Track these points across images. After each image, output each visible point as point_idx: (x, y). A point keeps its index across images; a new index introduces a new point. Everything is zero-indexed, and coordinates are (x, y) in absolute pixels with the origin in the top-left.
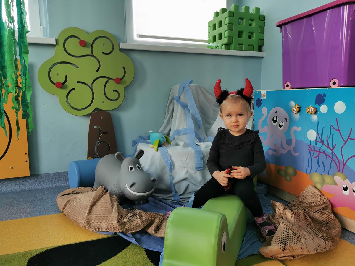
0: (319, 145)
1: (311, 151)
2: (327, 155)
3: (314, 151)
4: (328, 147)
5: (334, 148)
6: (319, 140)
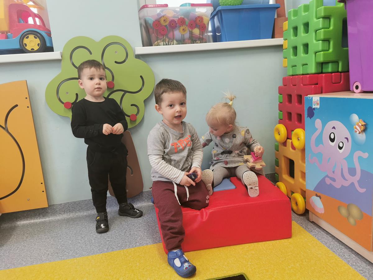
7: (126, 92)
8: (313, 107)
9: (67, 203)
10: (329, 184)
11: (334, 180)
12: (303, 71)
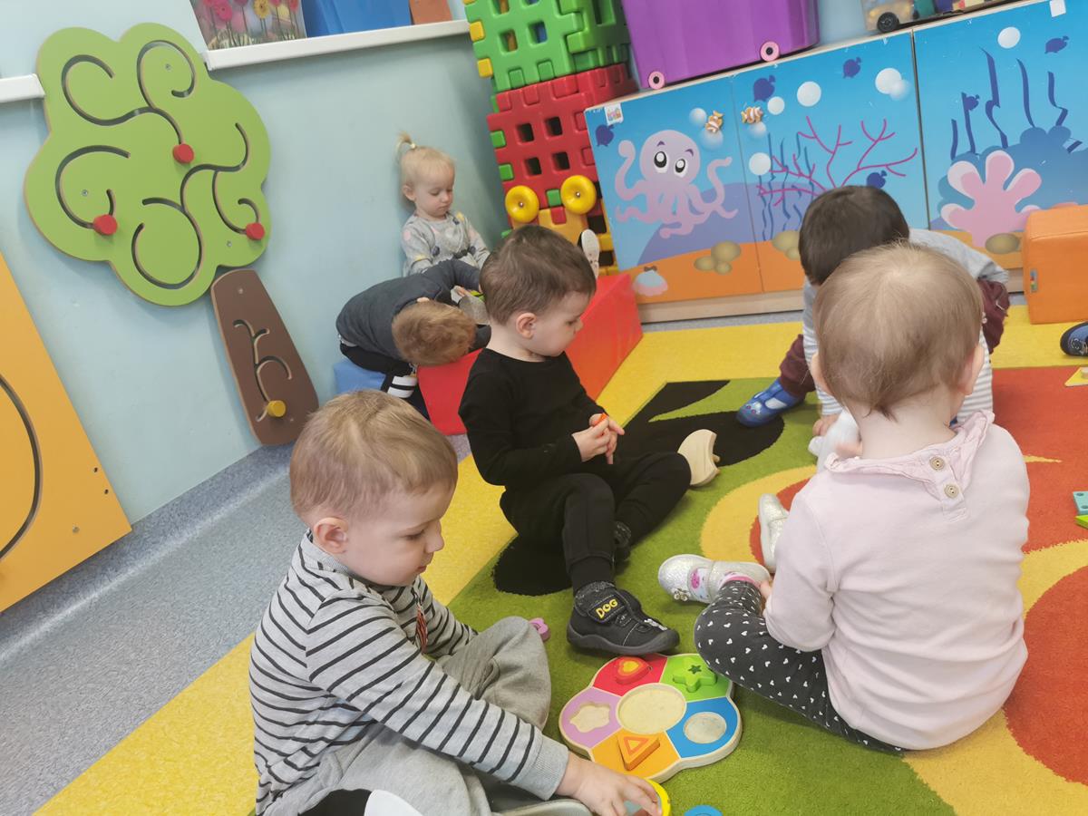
0: (780, 177)
1: (765, 195)
2: (800, 191)
3: (772, 192)
4: (801, 174)
5: (811, 172)
6: (778, 168)
7: (217, 169)
8: (609, 123)
9: (164, 507)
10: (668, 236)
11: (678, 225)
12: (511, 83)
